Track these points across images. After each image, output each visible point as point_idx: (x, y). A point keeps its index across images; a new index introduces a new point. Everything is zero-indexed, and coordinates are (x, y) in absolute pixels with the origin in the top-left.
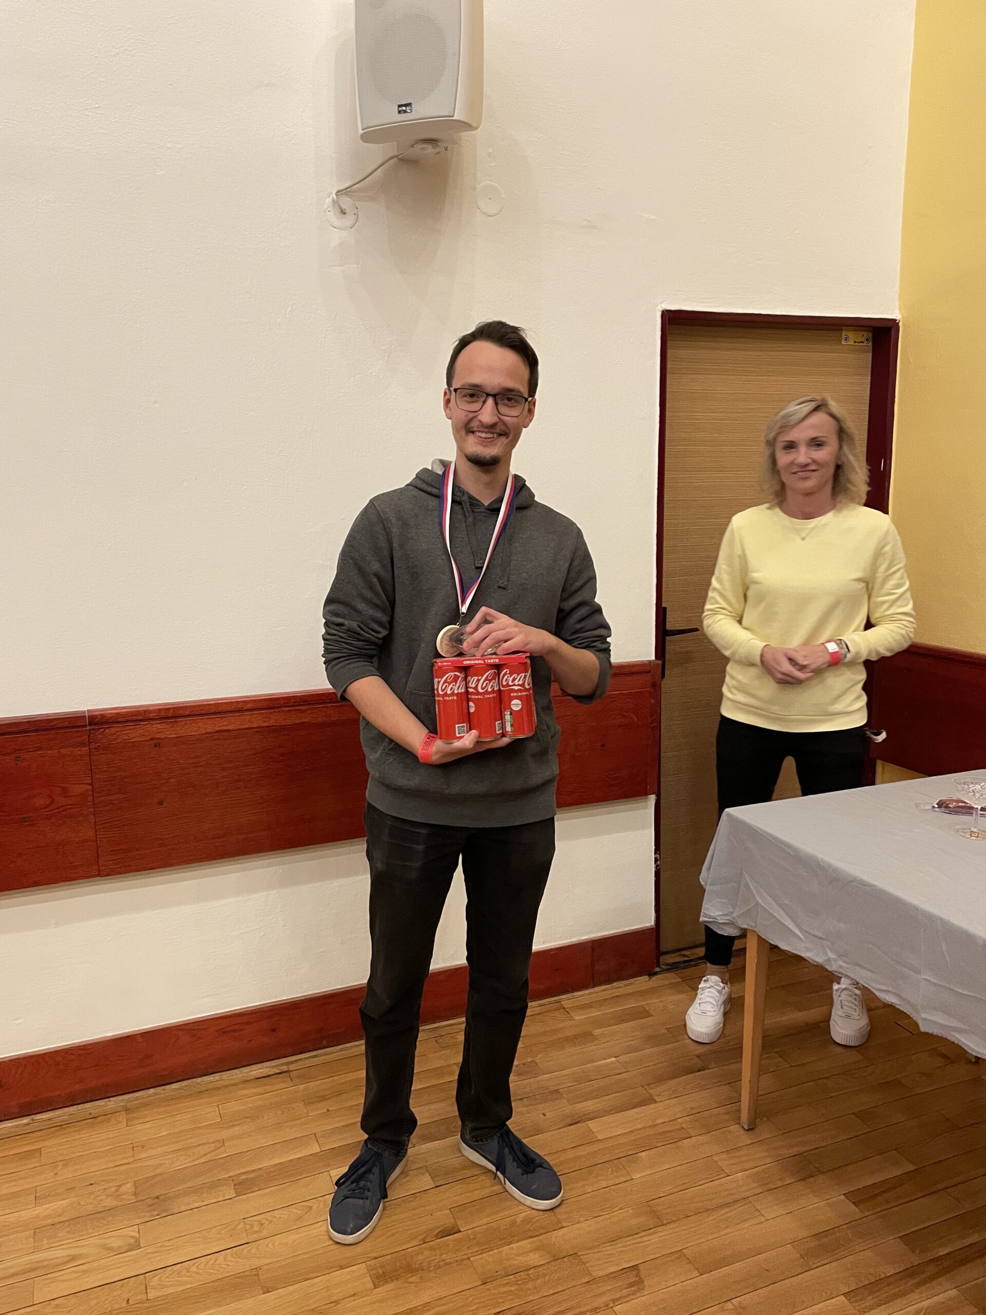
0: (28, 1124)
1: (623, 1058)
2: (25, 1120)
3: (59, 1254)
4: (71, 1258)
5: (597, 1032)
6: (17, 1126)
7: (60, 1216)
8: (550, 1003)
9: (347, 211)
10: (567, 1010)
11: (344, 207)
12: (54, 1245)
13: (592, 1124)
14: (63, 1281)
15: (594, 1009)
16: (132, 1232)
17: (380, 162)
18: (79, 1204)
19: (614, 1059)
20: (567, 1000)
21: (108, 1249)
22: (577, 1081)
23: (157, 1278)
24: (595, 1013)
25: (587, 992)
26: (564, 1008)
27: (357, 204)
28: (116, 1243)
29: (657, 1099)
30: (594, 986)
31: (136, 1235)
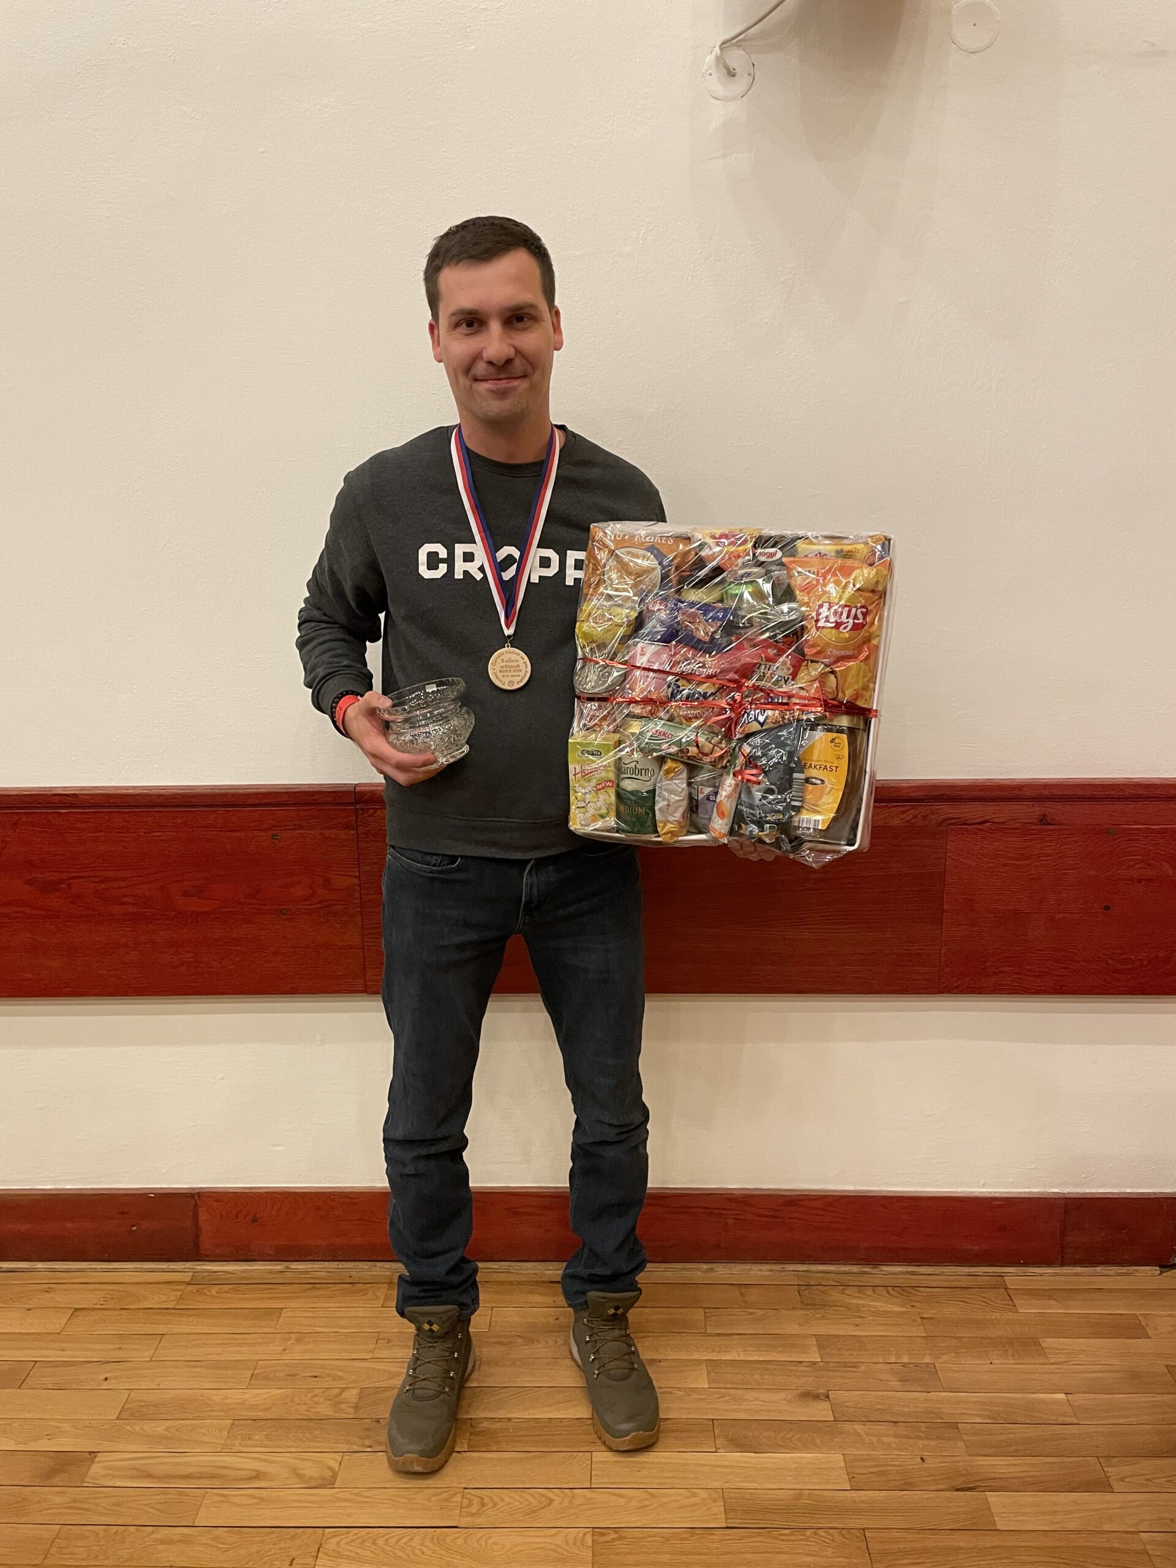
1: (1079, 1399)
2: (279, 1266)
3: (247, 1464)
4: (254, 1474)
5: (1048, 1342)
6: (270, 1272)
7: (266, 1409)
8: (986, 1275)
9: (739, 70)
10: (1010, 1292)
11: (730, 64)
12: (245, 1450)
13: (993, 1498)
14: (236, 1505)
15: (1054, 1302)
16: (332, 1460)
18: (292, 1401)
19: (1062, 1396)
20: (1014, 1276)
21: (299, 1476)
22: (992, 1419)
23: (335, 1540)
24: (1054, 1309)
25: (1050, 1270)
26: (1006, 1289)
27: (755, 58)
28: (311, 1471)
29: (1116, 1488)
30: (1062, 1265)
31: (336, 1466)
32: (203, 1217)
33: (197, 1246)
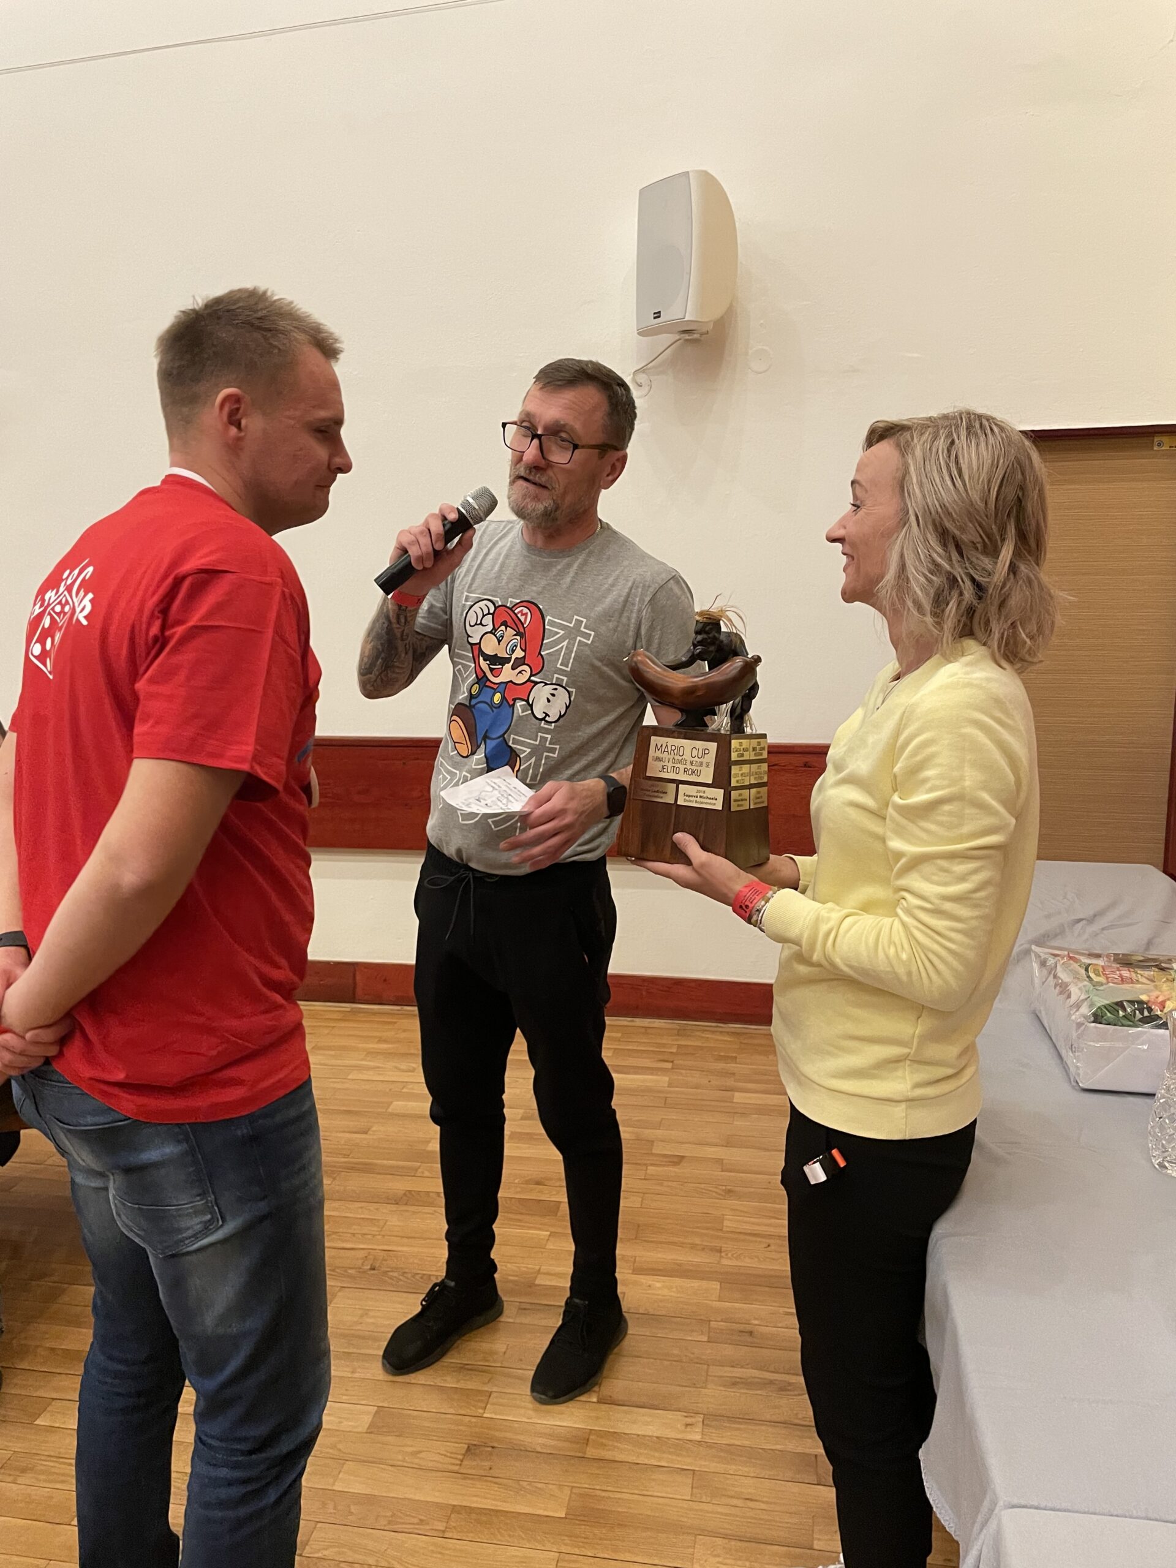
0: (398, 1010)
2: (398, 1008)
6: (392, 1010)
9: (643, 384)
11: (639, 381)
17: (669, 344)
27: (652, 378)
32: (358, 978)
33: (354, 993)
